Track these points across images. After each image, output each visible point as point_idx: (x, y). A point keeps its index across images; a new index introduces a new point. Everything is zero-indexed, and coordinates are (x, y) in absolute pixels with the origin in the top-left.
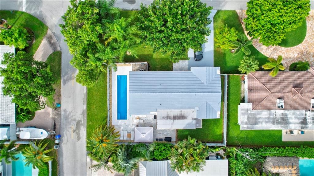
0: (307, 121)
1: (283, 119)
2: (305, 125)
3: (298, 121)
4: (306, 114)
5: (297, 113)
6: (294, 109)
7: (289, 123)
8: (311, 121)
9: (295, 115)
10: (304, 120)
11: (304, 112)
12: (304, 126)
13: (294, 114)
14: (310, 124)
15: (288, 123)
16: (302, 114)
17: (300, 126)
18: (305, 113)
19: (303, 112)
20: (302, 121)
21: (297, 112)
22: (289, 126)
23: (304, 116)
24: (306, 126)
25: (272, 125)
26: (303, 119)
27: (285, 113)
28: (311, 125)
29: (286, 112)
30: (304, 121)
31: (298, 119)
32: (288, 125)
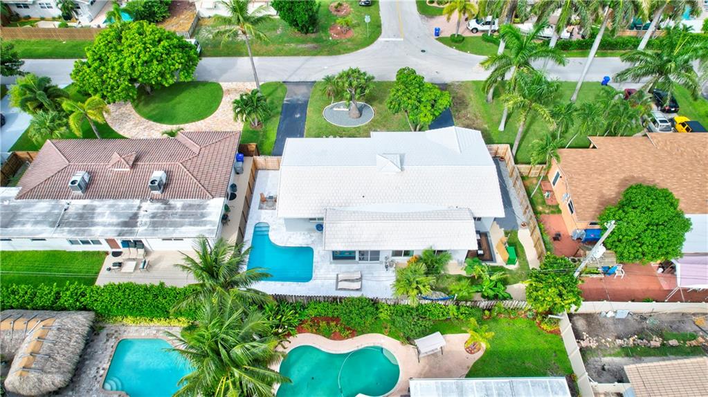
0: (138, 220)
1: (81, 216)
2: (129, 229)
4: (140, 207)
5: (119, 205)
6: (115, 197)
7: (93, 224)
8: (148, 220)
9: (112, 209)
10: (131, 218)
11: (137, 202)
12: (127, 231)
13: (111, 206)
14: (142, 226)
15: (90, 224)
16: (132, 207)
17: (116, 231)
18: (138, 205)
19: (134, 203)
20: (127, 220)
22: (91, 230)
23: (134, 210)
25: (48, 228)
26: (131, 215)
27: (92, 206)
28: (145, 228)
29: (96, 203)
31: (119, 215)
32: (87, 228)
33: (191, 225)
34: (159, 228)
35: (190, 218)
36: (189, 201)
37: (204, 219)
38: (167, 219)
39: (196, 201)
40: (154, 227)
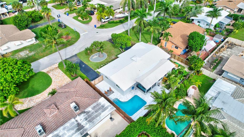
0: (82, 124)
2: (82, 129)
3: (73, 131)
4: (77, 121)
5: (67, 126)
6: (62, 125)
8: (86, 121)
9: (66, 129)
10: (78, 126)
11: (73, 120)
12: (82, 131)
13: (64, 129)
14: (86, 125)
16: (73, 123)
17: (78, 134)
18: (75, 121)
20: (77, 128)
23: (76, 123)
24: (84, 129)
27: (55, 135)
28: (88, 124)
29: (55, 133)
31: (72, 129)
33: (103, 112)
34: (93, 121)
35: (100, 110)
36: (92, 106)
37: (105, 107)
38: (92, 116)
39: (95, 104)
40: (91, 122)
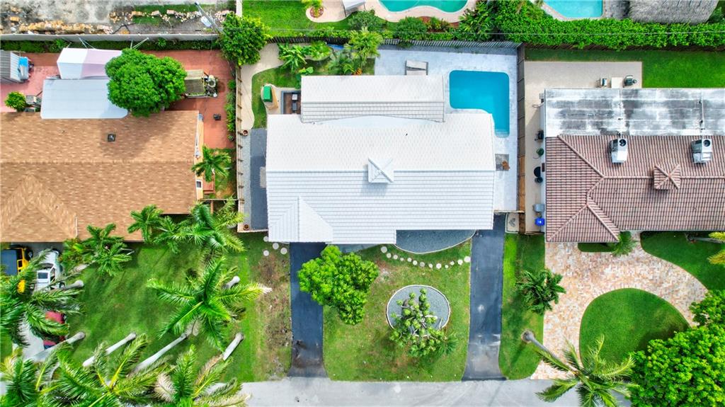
0: (624, 109)
1: (683, 115)
2: (629, 99)
3: (648, 109)
4: (627, 125)
5: (649, 128)
7: (666, 104)
8: (614, 109)
9: (654, 123)
10: (632, 112)
11: (633, 132)
12: (631, 97)
13: (657, 127)
14: (618, 102)
15: (670, 105)
16: (636, 126)
17: (641, 97)
18: (630, 128)
19: (636, 131)
20: (635, 110)
21: (649, 130)
22: (667, 98)
23: (632, 121)
24: (627, 97)
25: (710, 100)
26: (633, 115)
27: (677, 128)
28: (614, 100)
29: (674, 131)
30: (631, 109)
31: (645, 115)
32: (671, 99)
33: (572, 103)
34: (601, 99)
35: (574, 111)
36: (580, 133)
37: (560, 110)
38: (596, 110)
39: (573, 132)
40: (607, 101)
